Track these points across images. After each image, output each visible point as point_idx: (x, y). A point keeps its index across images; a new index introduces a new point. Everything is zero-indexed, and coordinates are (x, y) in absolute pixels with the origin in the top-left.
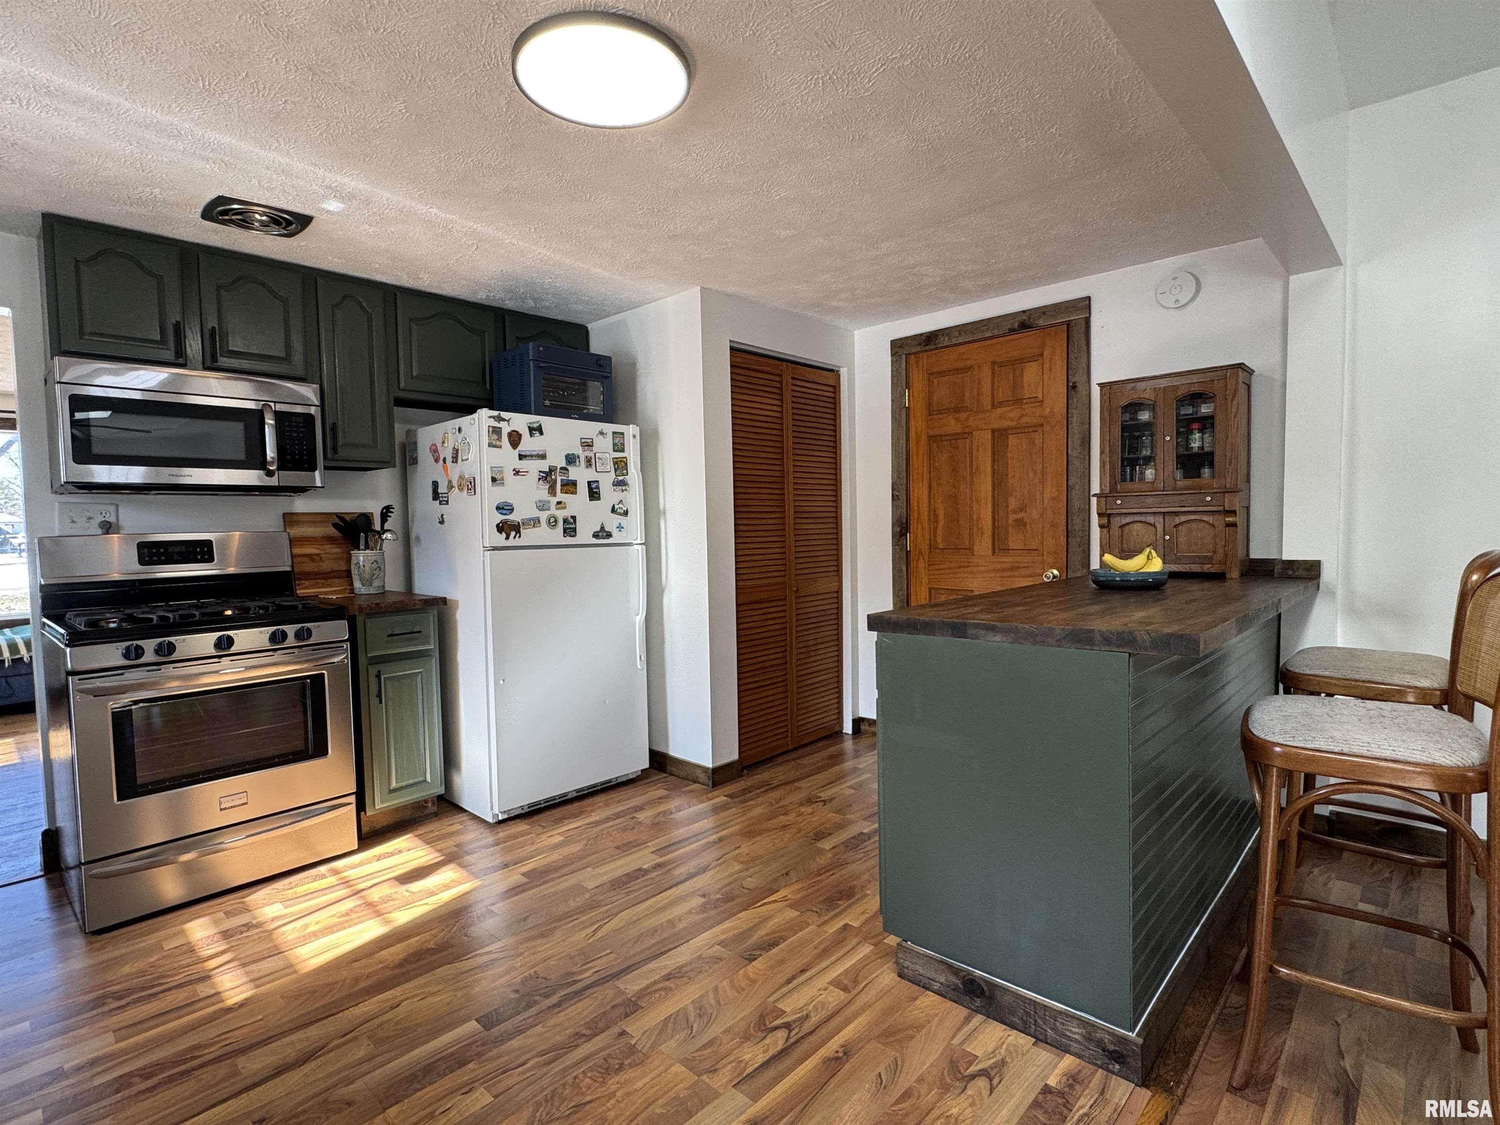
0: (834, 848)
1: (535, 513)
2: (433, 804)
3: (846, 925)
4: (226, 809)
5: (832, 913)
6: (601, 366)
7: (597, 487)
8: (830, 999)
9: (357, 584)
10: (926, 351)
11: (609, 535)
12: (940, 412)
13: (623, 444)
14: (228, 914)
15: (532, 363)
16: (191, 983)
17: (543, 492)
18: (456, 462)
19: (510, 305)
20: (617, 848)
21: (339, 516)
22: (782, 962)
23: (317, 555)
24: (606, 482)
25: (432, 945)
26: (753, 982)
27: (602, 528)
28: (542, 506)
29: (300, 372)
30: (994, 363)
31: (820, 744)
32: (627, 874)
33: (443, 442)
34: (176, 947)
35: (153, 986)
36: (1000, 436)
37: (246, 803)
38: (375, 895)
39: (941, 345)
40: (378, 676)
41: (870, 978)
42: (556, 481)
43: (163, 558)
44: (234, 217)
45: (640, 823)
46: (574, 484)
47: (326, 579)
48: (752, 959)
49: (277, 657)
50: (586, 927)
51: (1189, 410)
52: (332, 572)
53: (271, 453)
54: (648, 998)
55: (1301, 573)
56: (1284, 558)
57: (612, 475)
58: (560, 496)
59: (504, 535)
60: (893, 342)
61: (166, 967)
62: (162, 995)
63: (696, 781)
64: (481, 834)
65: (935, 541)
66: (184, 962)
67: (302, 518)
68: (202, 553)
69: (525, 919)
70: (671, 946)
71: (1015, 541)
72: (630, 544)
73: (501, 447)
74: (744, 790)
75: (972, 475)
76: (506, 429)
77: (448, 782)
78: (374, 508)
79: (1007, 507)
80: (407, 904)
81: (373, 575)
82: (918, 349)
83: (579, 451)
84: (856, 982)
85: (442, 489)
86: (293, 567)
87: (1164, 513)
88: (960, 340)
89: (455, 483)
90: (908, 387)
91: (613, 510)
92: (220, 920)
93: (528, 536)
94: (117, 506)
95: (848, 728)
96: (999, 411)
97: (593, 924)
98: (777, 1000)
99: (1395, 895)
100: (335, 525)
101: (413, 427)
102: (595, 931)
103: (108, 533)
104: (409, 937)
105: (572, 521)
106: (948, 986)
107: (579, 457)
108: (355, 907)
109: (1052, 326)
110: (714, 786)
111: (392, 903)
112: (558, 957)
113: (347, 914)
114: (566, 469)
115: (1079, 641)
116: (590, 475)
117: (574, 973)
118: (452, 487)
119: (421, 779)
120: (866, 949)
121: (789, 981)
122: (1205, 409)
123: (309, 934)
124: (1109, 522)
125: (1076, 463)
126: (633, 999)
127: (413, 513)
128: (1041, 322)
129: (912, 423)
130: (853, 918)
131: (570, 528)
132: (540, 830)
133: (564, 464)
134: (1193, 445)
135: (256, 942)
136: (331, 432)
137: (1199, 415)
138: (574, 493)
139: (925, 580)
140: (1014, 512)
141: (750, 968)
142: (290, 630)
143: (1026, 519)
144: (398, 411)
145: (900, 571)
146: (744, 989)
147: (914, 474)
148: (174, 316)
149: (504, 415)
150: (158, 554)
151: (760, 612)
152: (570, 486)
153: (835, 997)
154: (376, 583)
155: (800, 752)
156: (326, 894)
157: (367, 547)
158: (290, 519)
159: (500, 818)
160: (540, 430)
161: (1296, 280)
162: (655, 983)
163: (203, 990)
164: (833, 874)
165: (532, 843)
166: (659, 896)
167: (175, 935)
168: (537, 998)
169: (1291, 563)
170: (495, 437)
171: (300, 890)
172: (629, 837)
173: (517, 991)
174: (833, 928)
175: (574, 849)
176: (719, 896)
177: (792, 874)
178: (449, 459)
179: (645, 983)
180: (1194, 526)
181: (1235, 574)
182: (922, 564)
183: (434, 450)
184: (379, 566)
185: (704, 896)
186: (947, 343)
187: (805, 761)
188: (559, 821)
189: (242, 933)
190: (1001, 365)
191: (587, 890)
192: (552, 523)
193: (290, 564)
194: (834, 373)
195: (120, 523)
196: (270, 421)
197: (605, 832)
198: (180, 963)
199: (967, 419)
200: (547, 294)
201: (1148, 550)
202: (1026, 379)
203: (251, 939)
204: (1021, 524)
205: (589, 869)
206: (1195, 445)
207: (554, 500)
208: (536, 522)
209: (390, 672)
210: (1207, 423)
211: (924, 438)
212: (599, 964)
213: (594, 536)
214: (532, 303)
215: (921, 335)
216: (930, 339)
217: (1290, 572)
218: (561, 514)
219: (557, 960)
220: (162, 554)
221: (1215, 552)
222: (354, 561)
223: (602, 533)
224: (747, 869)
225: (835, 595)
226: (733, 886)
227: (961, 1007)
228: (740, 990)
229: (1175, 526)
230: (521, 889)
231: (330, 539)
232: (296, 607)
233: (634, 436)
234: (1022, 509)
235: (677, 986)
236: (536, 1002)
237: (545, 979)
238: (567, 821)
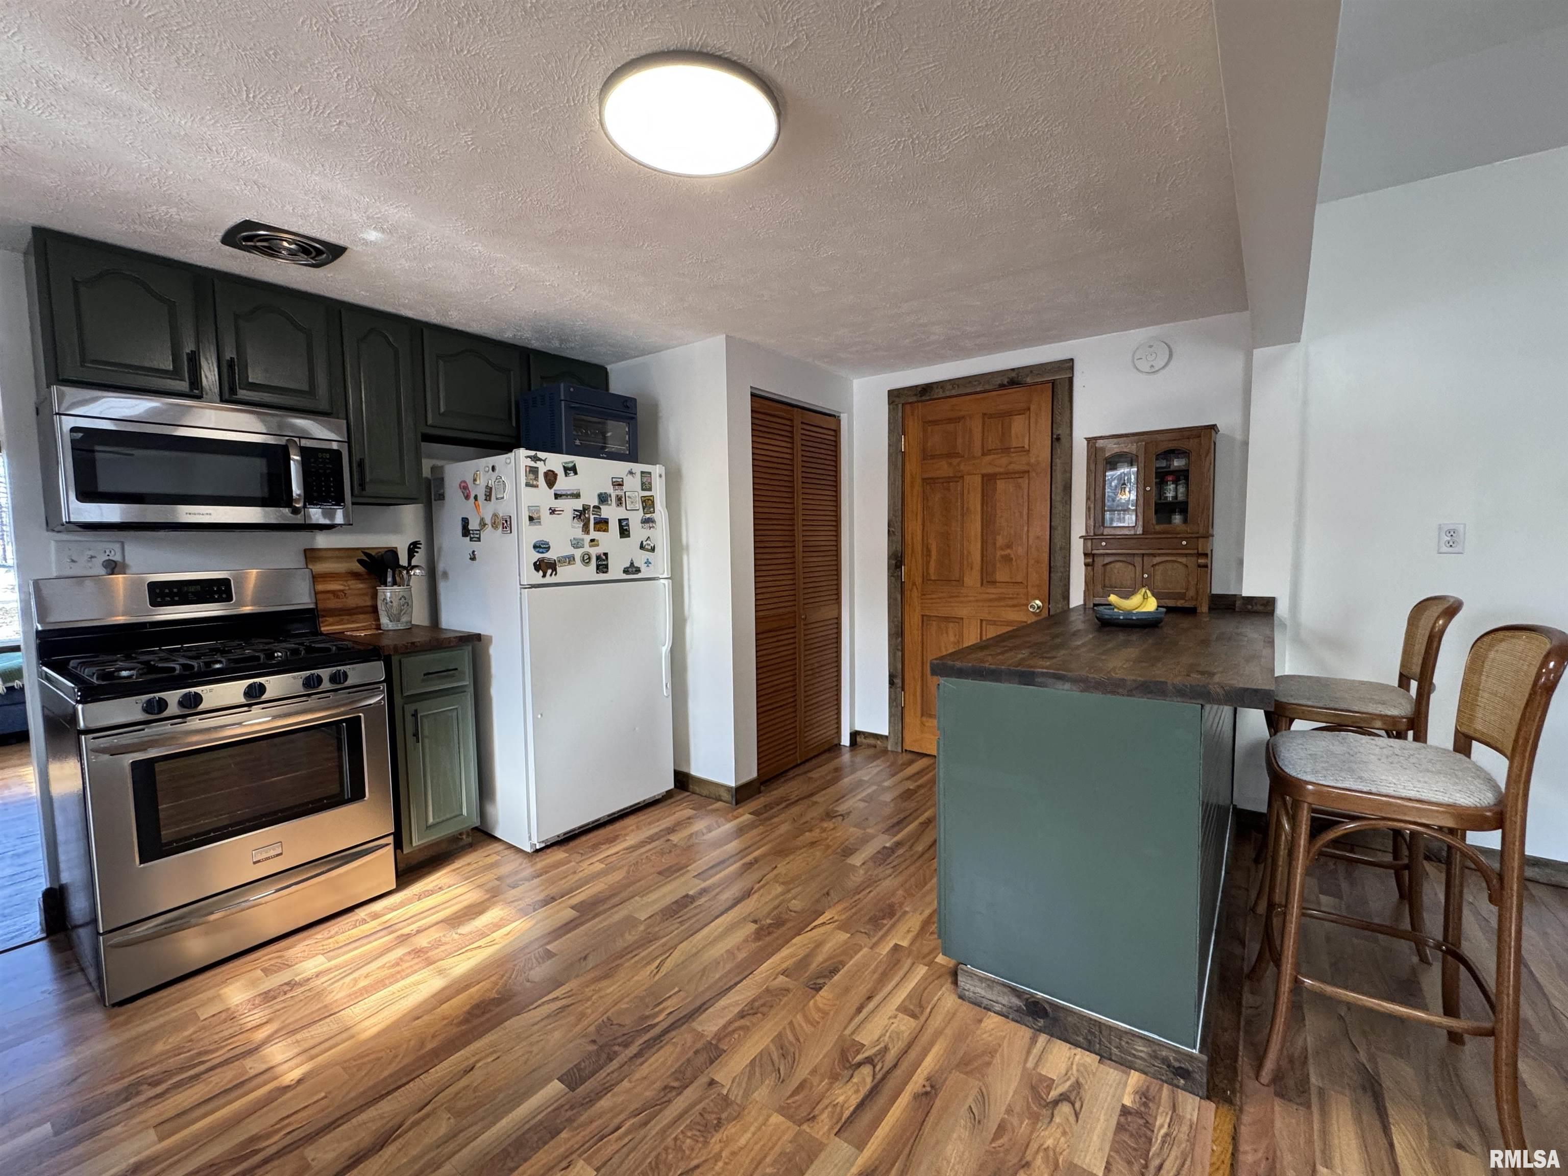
0: (863, 864)
1: (570, 551)
2: (468, 835)
3: (896, 945)
4: (259, 861)
5: (880, 933)
6: (628, 407)
7: (628, 525)
8: (903, 1028)
9: (384, 620)
10: (922, 401)
11: (638, 571)
12: (933, 457)
13: (650, 483)
14: (267, 972)
15: (563, 403)
16: (237, 1058)
17: (576, 530)
18: (490, 500)
19: (535, 344)
20: (660, 873)
21: (364, 551)
22: (847, 990)
23: (342, 591)
24: (635, 519)
25: (494, 995)
26: (825, 1013)
27: (632, 564)
28: (577, 544)
29: (324, 406)
30: (984, 414)
31: (824, 757)
32: (676, 902)
33: (475, 480)
34: (214, 1015)
35: (195, 1066)
36: (989, 480)
37: (281, 854)
38: (422, 941)
39: (935, 397)
40: (415, 715)
41: (933, 1002)
42: (589, 519)
43: (177, 598)
44: (259, 244)
45: (675, 845)
46: (606, 522)
47: (350, 615)
48: (818, 989)
49: (312, 702)
50: (648, 963)
51: (1164, 464)
52: (357, 608)
53: (296, 489)
54: (727, 1040)
55: (1259, 608)
56: (1244, 595)
57: (640, 514)
58: (594, 534)
59: (541, 573)
60: (891, 393)
61: (206, 1041)
62: (205, 1076)
63: (719, 799)
64: (521, 865)
65: (928, 574)
66: (226, 1033)
67: (324, 554)
68: (219, 592)
69: (585, 958)
70: (737, 979)
71: (1001, 575)
72: (659, 579)
73: (537, 486)
74: (765, 806)
75: (963, 515)
76: (542, 468)
77: (482, 814)
78: (400, 543)
79: (995, 544)
80: (459, 950)
81: (401, 610)
82: (914, 399)
83: (610, 490)
84: (922, 1008)
85: (473, 525)
86: (316, 604)
87: (1143, 555)
88: (954, 392)
89: (488, 520)
90: (904, 433)
91: (642, 547)
92: (259, 979)
93: (565, 573)
94: (123, 544)
95: (846, 740)
96: (988, 458)
97: (656, 958)
98: (853, 1033)
99: (1345, 886)
100: (360, 562)
101: (439, 463)
102: (659, 967)
103: (112, 573)
104: (467, 987)
105: (604, 558)
106: (1011, 1008)
107: (610, 496)
108: (404, 955)
109: (1037, 384)
110: (737, 804)
111: (443, 948)
112: (628, 999)
113: (397, 964)
114: (599, 508)
115: (1151, 692)
116: (621, 513)
117: (647, 1017)
118: (485, 525)
119: (458, 813)
120: (921, 971)
121: (859, 1010)
122: (1177, 463)
123: (360, 989)
124: (1093, 561)
125: (1059, 507)
126: (714, 1042)
127: (440, 549)
128: (1029, 380)
129: (907, 464)
130: (901, 936)
131: (602, 565)
132: (578, 858)
133: (595, 502)
134: (1168, 495)
135: (302, 1003)
136: (360, 466)
137: (1172, 468)
138: (606, 530)
139: (918, 608)
140: (1002, 549)
141: (818, 998)
142: (325, 673)
143: (1012, 556)
144: (425, 446)
145: (896, 599)
146: (818, 1023)
147: (908, 515)
148: (189, 347)
149: (541, 455)
150: (171, 595)
151: (775, 639)
152: (602, 524)
153: (906, 1025)
154: (404, 619)
155: (808, 766)
156: (370, 942)
157: (395, 583)
158: (311, 555)
159: (538, 847)
160: (574, 469)
161: (1258, 353)
162: (730, 1023)
163: (252, 1066)
164: (870, 892)
165: (575, 873)
166: (713, 924)
167: (211, 1000)
168: (616, 1048)
169: (1250, 600)
170: (532, 476)
171: (341, 938)
172: (667, 861)
173: (594, 1042)
174: (885, 949)
175: (616, 877)
176: (769, 921)
177: (832, 892)
178: (481, 497)
179: (722, 1022)
180: (1169, 566)
181: (1204, 608)
182: (915, 594)
183: (464, 488)
184: (406, 602)
185: (755, 922)
186: (941, 395)
187: (814, 775)
188: (595, 847)
189: (285, 993)
190: (991, 416)
191: (641, 922)
192: (586, 560)
193: (314, 601)
194: (835, 418)
195: (127, 561)
196: (295, 457)
197: (644, 857)
198: (221, 1035)
199: (959, 464)
200: (575, 336)
201: (1144, 590)
202: (1013, 432)
203: (297, 1000)
204: (1007, 559)
205: (637, 898)
206: (1170, 495)
207: (587, 538)
208: (570, 560)
209: (426, 709)
210: (1182, 476)
211: (919, 481)
212: (671, 1005)
213: (624, 572)
214: (556, 343)
215: (917, 386)
216: (925, 390)
217: (1250, 607)
218: (594, 552)
219: (627, 1003)
220: (176, 594)
221: (1187, 589)
222: (380, 597)
223: (632, 569)
224: (789, 891)
225: (836, 621)
226: (779, 909)
227: (1024, 1027)
228: (814, 1024)
229: (1153, 566)
230: (573, 924)
231: (355, 575)
232: (329, 650)
233: (660, 476)
234: (1009, 546)
235: (754, 1024)
236: (616, 1054)
237: (620, 1025)
238: (604, 847)
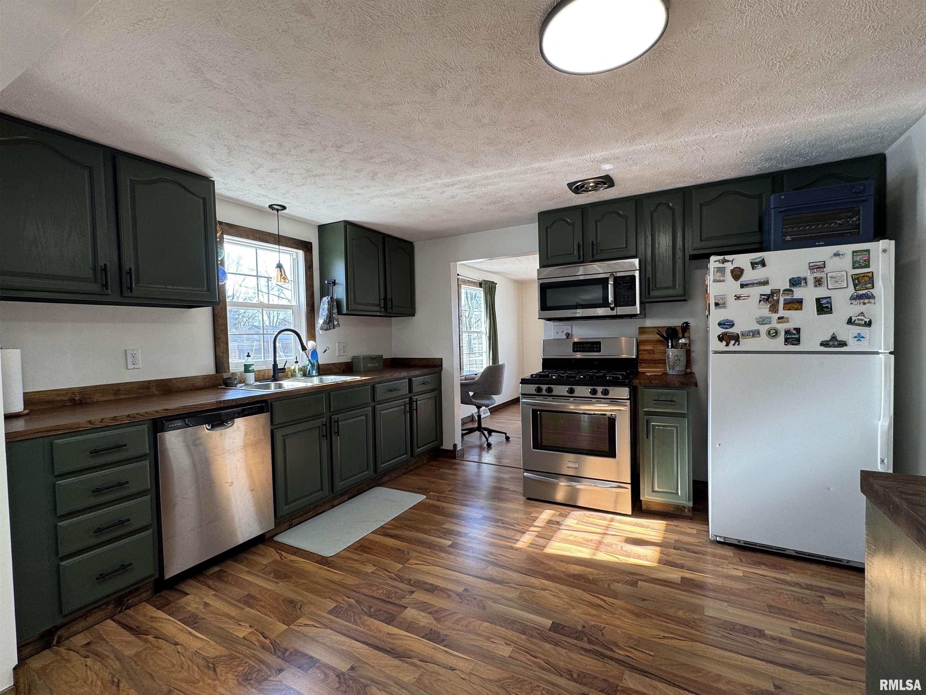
1: (756, 327)
4: (569, 467)
7: (829, 302)
9: (668, 368)
11: (841, 344)
13: (868, 260)
14: (560, 515)
15: (773, 211)
16: (520, 531)
17: (764, 310)
23: (652, 350)
24: (841, 297)
25: (591, 577)
27: (834, 337)
28: (762, 321)
29: (632, 253)
32: (748, 627)
34: (534, 517)
37: (577, 468)
38: (608, 540)
40: (648, 422)
42: (778, 301)
44: (583, 189)
46: (800, 302)
47: (653, 363)
50: (664, 631)
52: (659, 360)
53: (611, 298)
57: (851, 290)
58: (782, 312)
59: (724, 343)
61: (524, 522)
66: (529, 523)
67: (647, 330)
68: (597, 347)
69: (645, 600)
73: (724, 281)
76: (729, 267)
80: (610, 552)
81: (675, 363)
83: (806, 274)
86: (637, 356)
91: (850, 322)
92: (556, 515)
93: (746, 344)
94: (572, 326)
102: (665, 638)
104: (589, 567)
105: (795, 332)
107: (805, 279)
108: (594, 539)
111: (608, 547)
112: (623, 630)
114: (791, 291)
116: (820, 292)
117: (618, 646)
119: (675, 491)
123: (567, 539)
131: (793, 338)
133: (788, 287)
136: (648, 282)
138: (799, 309)
142: (600, 389)
144: (693, 262)
148: (578, 241)
149: (727, 257)
150: (580, 348)
152: (795, 304)
156: (595, 527)
158: (642, 330)
159: (718, 540)
160: (763, 263)
163: (518, 536)
165: (718, 566)
168: (586, 639)
171: (589, 520)
172: (793, 606)
173: (584, 627)
175: (738, 586)
189: (554, 524)
191: (702, 615)
192: (773, 334)
193: (636, 354)
195: (571, 333)
196: (612, 282)
203: (552, 528)
205: (726, 604)
207: (775, 316)
208: (756, 334)
209: (655, 421)
212: (636, 655)
213: (822, 344)
218: (782, 327)
219: (622, 632)
222: (668, 354)
223: (834, 343)
231: (658, 341)
233: (885, 251)
236: (582, 640)
237: (603, 634)
238: (763, 567)
